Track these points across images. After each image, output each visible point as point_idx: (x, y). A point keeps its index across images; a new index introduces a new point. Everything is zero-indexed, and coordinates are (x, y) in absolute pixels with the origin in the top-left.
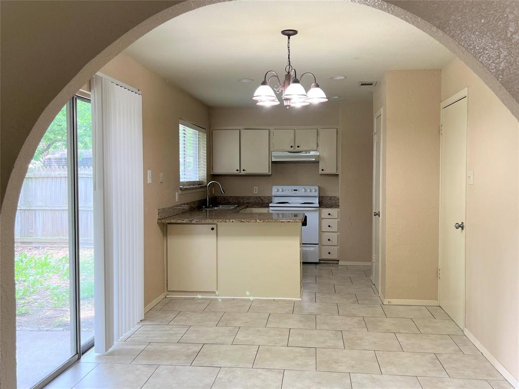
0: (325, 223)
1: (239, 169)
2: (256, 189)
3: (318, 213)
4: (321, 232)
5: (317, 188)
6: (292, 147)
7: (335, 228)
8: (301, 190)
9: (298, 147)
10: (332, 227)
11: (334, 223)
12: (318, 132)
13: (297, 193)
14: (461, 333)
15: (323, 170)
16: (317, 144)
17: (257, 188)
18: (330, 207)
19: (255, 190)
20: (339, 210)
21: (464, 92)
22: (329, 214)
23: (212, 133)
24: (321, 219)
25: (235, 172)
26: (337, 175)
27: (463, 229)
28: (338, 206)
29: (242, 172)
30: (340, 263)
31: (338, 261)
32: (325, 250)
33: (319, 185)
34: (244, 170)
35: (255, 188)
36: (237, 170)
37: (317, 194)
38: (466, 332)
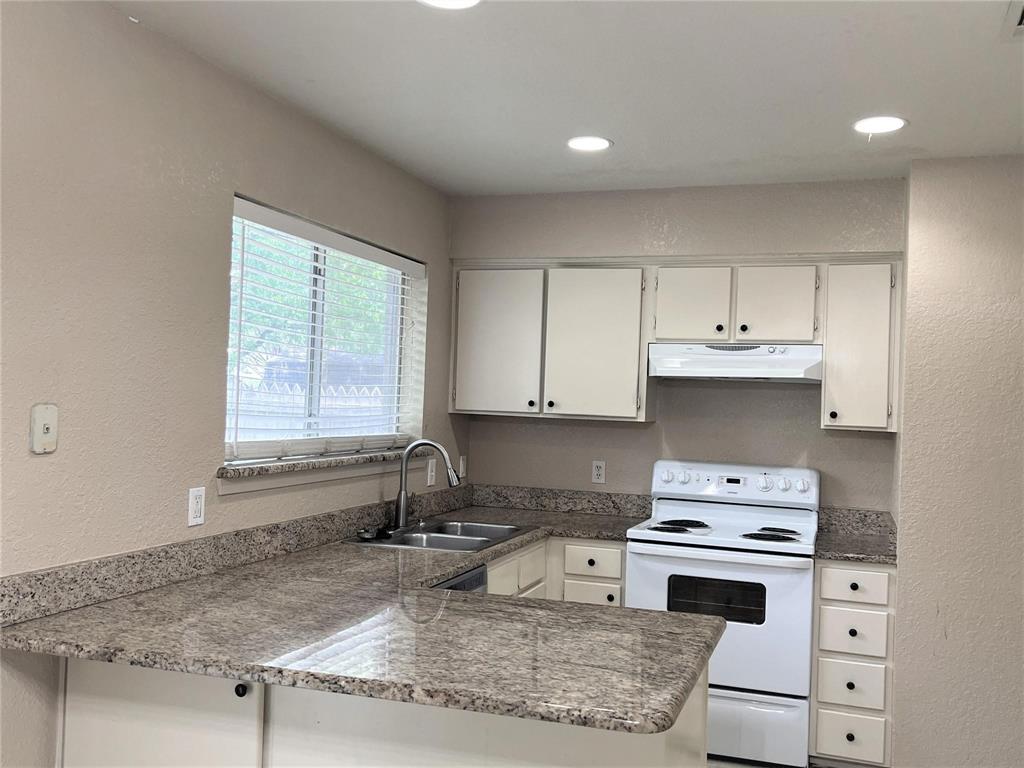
0: (838, 618)
1: (536, 400)
2: (598, 468)
3: (809, 577)
4: (818, 650)
5: (813, 477)
6: (720, 328)
7: (875, 640)
8: (755, 483)
9: (744, 328)
10: (863, 637)
11: (875, 626)
12: (818, 277)
13: (739, 492)
15: (834, 415)
16: (816, 319)
17: (602, 464)
18: (860, 559)
19: (595, 472)
20: (893, 572)
22: (854, 587)
23: (458, 278)
24: (819, 601)
25: (521, 408)
26: (890, 437)
28: (889, 558)
29: (546, 409)
32: (833, 723)
33: (822, 469)
34: (551, 404)
35: (595, 463)
36: (531, 403)
37: (812, 498)
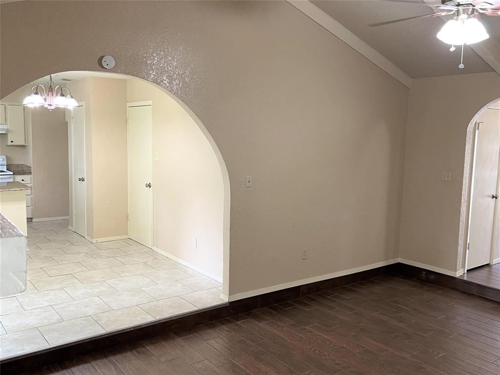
5: (5, 157)
12: (5, 108)
14: (150, 250)
15: (12, 142)
16: (6, 118)
18: (23, 174)
20: (31, 176)
21: (150, 102)
22: (23, 180)
26: (26, 146)
27: (150, 187)
28: (30, 173)
30: (34, 220)
31: (32, 218)
33: (7, 155)
37: (5, 163)
38: (154, 249)
